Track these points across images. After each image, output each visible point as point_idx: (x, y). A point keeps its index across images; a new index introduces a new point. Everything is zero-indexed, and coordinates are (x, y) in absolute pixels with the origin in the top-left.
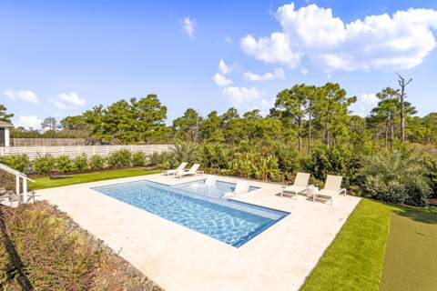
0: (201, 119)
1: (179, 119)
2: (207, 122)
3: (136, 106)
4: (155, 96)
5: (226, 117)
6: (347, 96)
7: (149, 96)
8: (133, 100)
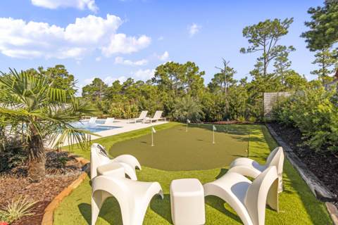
0: (106, 86)
1: (87, 86)
2: (111, 89)
3: (44, 73)
4: (63, 66)
5: (126, 85)
6: (200, 71)
7: (57, 66)
8: (40, 69)
